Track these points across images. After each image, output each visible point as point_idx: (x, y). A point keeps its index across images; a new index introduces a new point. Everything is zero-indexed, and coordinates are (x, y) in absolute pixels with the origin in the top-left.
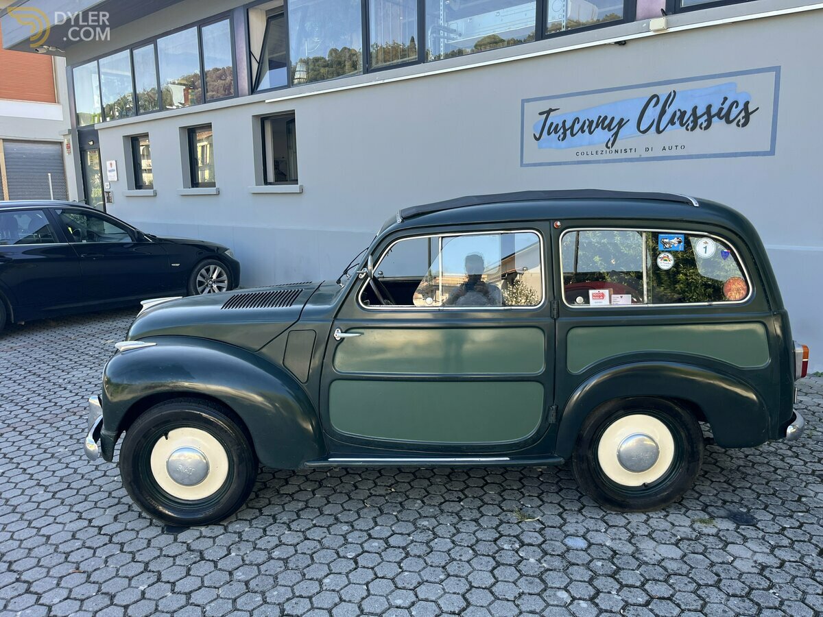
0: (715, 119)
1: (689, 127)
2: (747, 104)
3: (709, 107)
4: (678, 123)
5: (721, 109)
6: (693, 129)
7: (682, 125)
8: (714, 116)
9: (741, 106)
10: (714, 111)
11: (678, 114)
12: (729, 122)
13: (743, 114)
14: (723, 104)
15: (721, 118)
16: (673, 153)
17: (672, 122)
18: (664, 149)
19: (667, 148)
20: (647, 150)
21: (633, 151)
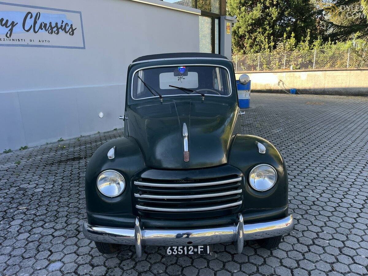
0: (60, 30)
1: (50, 32)
2: (72, 25)
3: (57, 24)
4: (44, 29)
5: (62, 26)
6: (52, 33)
7: (46, 30)
8: (60, 28)
9: (70, 26)
10: (59, 26)
11: (43, 24)
12: (66, 32)
13: (71, 30)
14: (62, 23)
15: (63, 30)
16: (44, 44)
17: (40, 28)
18: (40, 41)
19: (41, 41)
20: (31, 41)
21: (23, 40)
